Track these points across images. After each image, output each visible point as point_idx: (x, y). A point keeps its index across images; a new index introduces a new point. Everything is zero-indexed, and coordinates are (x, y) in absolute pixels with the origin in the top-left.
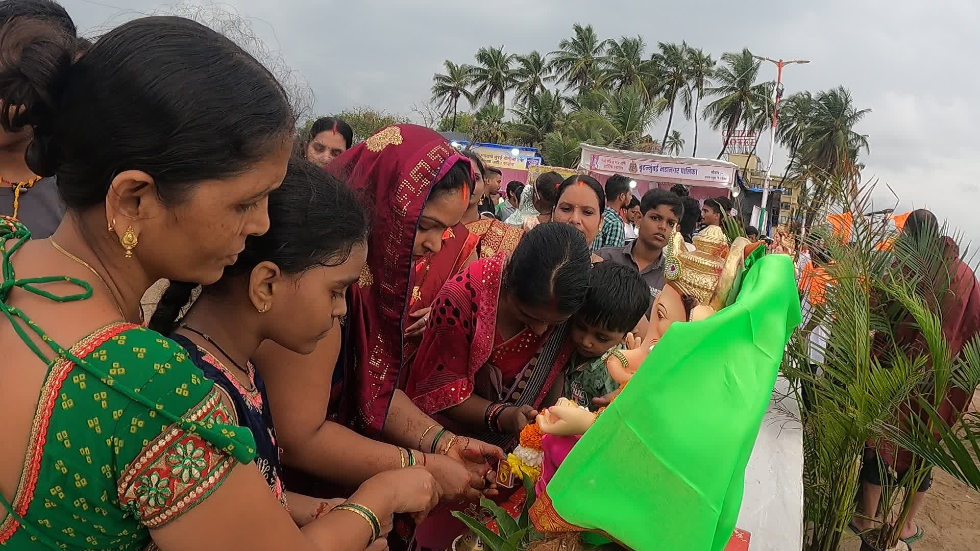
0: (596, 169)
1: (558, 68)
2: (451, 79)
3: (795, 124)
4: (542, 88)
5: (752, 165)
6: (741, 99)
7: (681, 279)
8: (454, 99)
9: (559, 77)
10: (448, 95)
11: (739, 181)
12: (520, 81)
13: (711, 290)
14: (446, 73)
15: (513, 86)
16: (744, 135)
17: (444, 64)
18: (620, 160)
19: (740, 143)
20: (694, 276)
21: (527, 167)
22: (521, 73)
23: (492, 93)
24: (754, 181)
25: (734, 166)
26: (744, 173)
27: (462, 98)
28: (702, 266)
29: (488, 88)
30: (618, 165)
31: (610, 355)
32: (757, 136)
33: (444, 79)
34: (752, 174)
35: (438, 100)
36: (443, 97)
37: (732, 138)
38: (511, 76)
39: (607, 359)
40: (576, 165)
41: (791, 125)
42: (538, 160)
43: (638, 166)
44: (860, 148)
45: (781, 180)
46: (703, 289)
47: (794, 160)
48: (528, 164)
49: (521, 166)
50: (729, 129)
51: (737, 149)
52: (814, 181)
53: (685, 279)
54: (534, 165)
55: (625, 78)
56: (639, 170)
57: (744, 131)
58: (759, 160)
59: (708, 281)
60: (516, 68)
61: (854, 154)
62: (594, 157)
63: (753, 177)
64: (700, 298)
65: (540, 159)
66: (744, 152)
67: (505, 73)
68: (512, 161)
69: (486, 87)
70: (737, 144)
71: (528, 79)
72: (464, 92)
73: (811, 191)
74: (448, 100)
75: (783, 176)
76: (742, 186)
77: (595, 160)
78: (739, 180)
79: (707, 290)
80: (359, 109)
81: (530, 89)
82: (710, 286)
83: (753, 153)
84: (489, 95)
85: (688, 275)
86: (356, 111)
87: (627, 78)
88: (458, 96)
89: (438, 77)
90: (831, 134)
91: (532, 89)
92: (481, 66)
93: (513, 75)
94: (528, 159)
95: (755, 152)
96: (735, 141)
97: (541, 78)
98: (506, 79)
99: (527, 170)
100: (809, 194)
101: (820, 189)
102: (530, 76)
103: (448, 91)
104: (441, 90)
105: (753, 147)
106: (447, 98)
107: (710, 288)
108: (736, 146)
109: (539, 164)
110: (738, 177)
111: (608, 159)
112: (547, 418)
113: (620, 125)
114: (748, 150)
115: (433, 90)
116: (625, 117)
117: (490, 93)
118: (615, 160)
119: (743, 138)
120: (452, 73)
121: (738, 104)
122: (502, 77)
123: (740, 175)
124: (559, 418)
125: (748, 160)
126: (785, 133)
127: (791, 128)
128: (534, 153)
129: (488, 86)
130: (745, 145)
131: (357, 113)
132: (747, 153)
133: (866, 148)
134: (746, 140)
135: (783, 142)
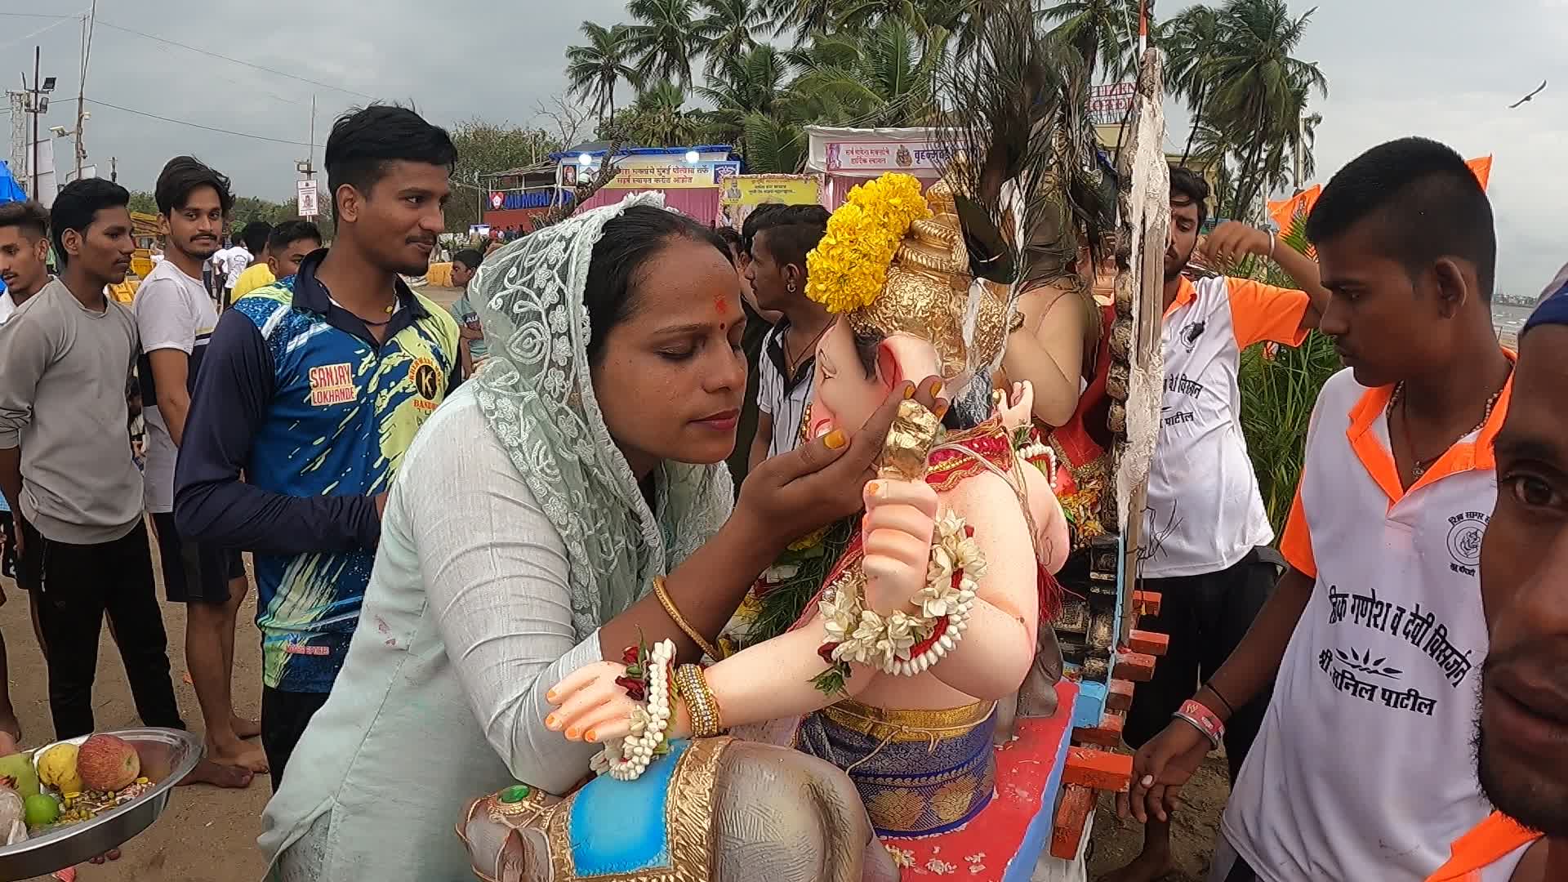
0: (838, 169)
1: (775, 8)
2: (598, 52)
3: (1195, 61)
4: (752, 45)
6: (1095, 23)
8: (607, 85)
9: (778, 24)
10: (597, 78)
12: (712, 38)
14: (587, 42)
15: (700, 49)
16: (1114, 93)
17: (582, 28)
18: (879, 147)
19: (1110, 107)
21: (716, 182)
22: (711, 24)
23: (667, 68)
26: (1117, 155)
27: (621, 79)
29: (658, 58)
30: (875, 156)
33: (588, 53)
35: (581, 90)
36: (587, 83)
37: (1095, 100)
38: (696, 33)
40: (800, 166)
41: (1188, 62)
42: (735, 166)
43: (912, 154)
44: (1309, 86)
47: (1199, 125)
48: (717, 175)
49: (706, 180)
51: (1105, 118)
52: (1237, 155)
54: (728, 175)
55: (888, 8)
56: (914, 160)
60: (702, 18)
61: (1299, 99)
62: (832, 148)
65: (738, 164)
67: (687, 27)
68: (689, 175)
69: (655, 55)
70: (1104, 108)
71: (725, 33)
72: (622, 70)
73: (1236, 174)
74: (597, 88)
75: (1183, 154)
77: (834, 152)
80: (463, 125)
81: (731, 49)
84: (662, 71)
86: (459, 129)
87: (892, 8)
88: (613, 78)
89: (574, 52)
90: (1257, 69)
91: (735, 49)
92: (640, 22)
93: (697, 30)
94: (716, 167)
96: (1101, 105)
97: (749, 27)
98: (689, 38)
99: (716, 186)
100: (1232, 179)
101: (1247, 168)
102: (728, 27)
103: (595, 73)
104: (582, 73)
106: (593, 88)
108: (1104, 113)
109: (737, 174)
111: (858, 147)
113: (884, 90)
115: (570, 74)
116: (891, 74)
117: (664, 66)
118: (868, 147)
119: (1113, 97)
120: (597, 42)
121: (1091, 30)
122: (681, 35)
125: (1121, 133)
126: (1181, 76)
127: (1190, 66)
128: (726, 155)
129: (659, 53)
130: (1118, 108)
131: (461, 131)
133: (1319, 85)
134: (1118, 100)
135: (1179, 92)
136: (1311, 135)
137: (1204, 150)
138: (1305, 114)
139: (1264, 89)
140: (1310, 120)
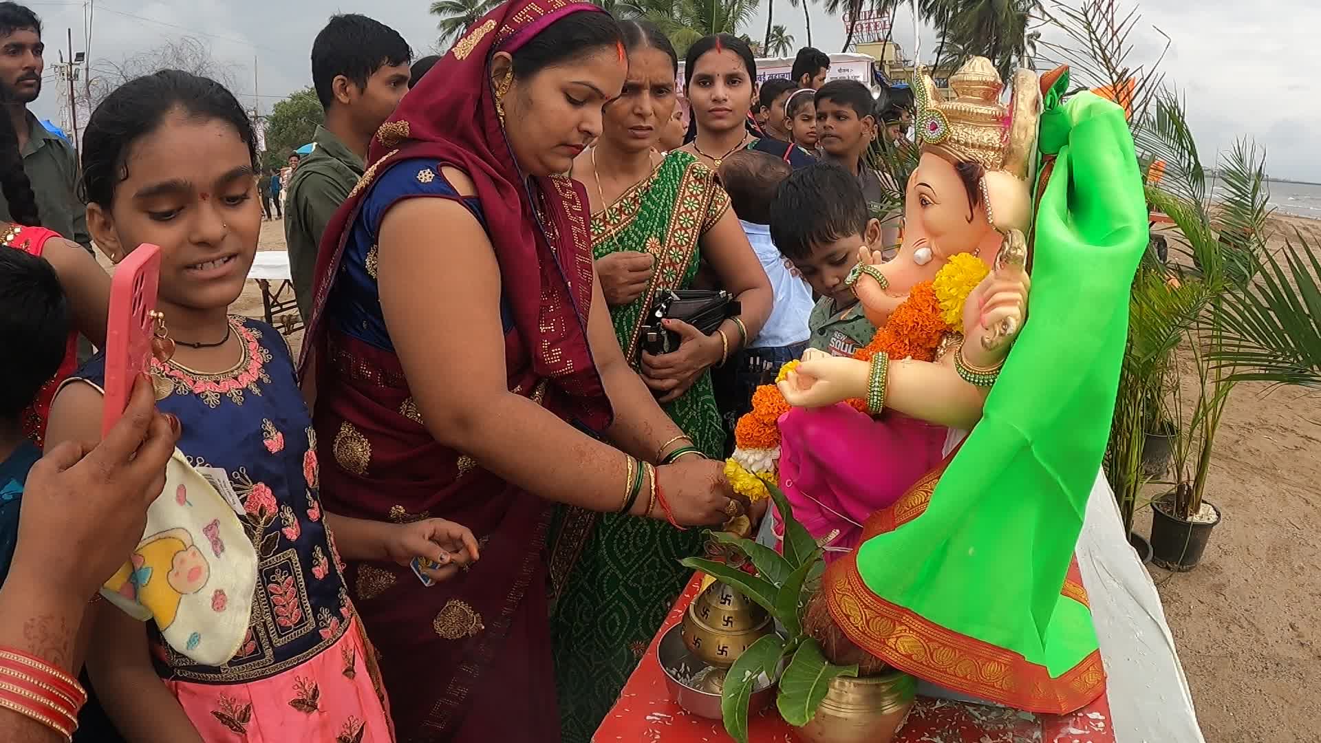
5: (890, 55)
7: (950, 139)
11: (877, 77)
13: (1000, 148)
16: (872, 17)
19: (869, 28)
20: (969, 132)
24: (896, 76)
25: (868, 58)
26: (881, 67)
28: (979, 116)
31: (860, 274)
32: (891, 16)
34: (891, 67)
37: (857, 23)
39: (856, 280)
44: (1030, 11)
45: (932, 69)
46: (987, 148)
47: (945, 41)
50: (851, 12)
51: (865, 37)
53: (956, 138)
57: (872, 11)
58: (897, 47)
59: (991, 136)
61: (1023, 20)
63: (892, 70)
64: (985, 162)
66: (877, 39)
70: (865, 29)
75: (934, 63)
76: (881, 83)
78: (876, 75)
79: (993, 149)
82: (996, 141)
83: (889, 39)
85: (959, 132)
95: (891, 39)
96: (862, 28)
105: (887, 31)
107: (998, 145)
108: (865, 33)
110: (875, 71)
112: (794, 384)
114: (881, 37)
116: (709, 17)
119: (872, 21)
123: (877, 68)
124: (815, 379)
125: (884, 50)
126: (929, 5)
130: (876, 29)
132: (879, 40)
133: (1038, 9)
134: (876, 23)
135: (928, 17)
136: (1034, 47)
137: (949, 60)
138: (1028, 31)
139: (995, 15)
140: (1031, 36)
